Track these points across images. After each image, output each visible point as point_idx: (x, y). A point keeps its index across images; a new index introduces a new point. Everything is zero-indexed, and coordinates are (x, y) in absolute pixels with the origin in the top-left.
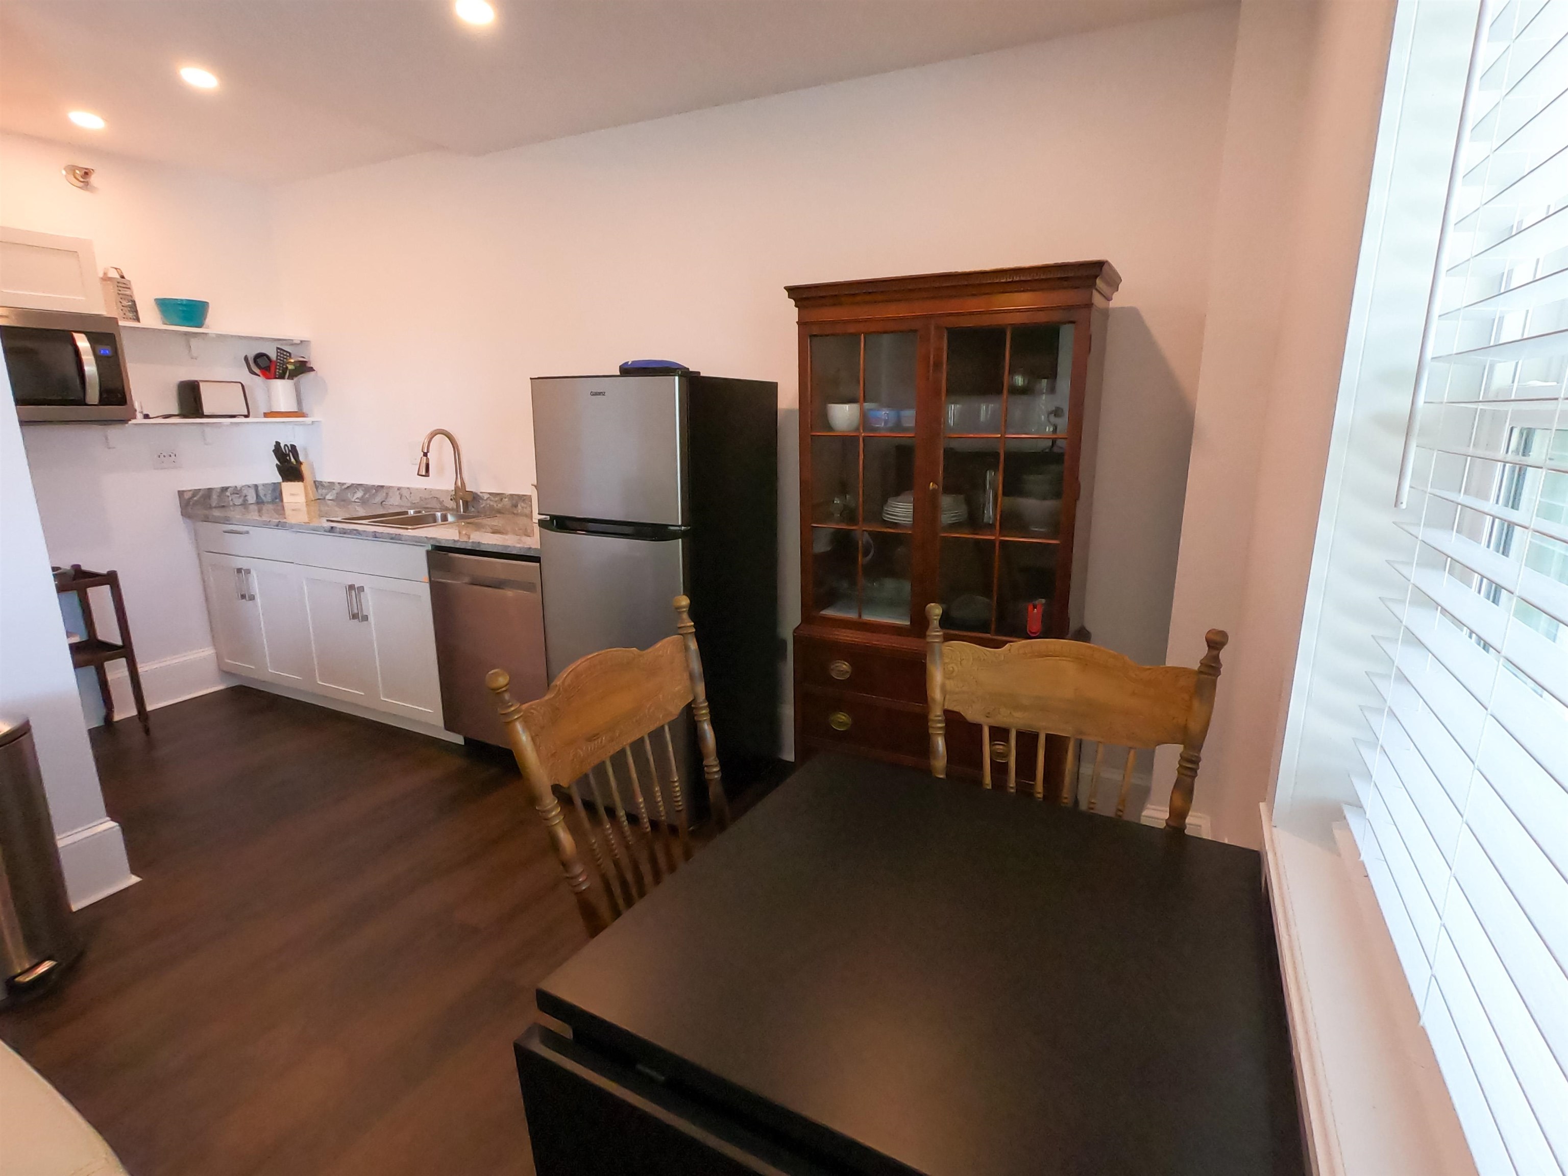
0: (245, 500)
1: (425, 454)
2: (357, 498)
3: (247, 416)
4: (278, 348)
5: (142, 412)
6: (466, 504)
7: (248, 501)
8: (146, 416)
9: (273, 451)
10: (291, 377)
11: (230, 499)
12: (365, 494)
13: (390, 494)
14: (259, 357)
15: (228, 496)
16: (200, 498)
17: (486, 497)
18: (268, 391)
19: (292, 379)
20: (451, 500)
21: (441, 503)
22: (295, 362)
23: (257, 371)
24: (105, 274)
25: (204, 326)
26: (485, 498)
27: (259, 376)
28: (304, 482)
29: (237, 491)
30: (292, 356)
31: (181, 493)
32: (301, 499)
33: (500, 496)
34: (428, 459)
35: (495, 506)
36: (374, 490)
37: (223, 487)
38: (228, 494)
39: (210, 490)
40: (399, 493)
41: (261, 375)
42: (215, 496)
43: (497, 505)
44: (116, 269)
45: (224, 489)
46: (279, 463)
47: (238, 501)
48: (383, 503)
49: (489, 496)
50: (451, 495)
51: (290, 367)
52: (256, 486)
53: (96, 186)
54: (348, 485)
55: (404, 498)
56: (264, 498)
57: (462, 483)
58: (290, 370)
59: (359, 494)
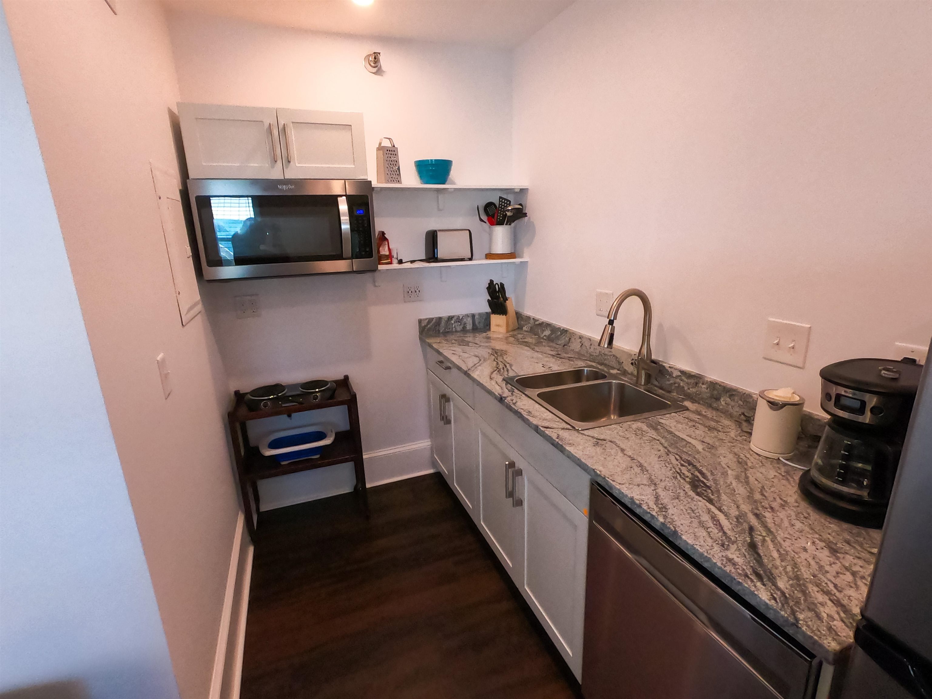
0: (464, 327)
1: (611, 322)
2: (545, 336)
3: (471, 259)
4: (500, 198)
5: (397, 259)
6: (649, 377)
7: (466, 327)
8: (400, 262)
9: (487, 288)
10: (509, 222)
11: (453, 326)
12: (551, 334)
13: (573, 339)
14: (489, 206)
15: (453, 324)
16: (432, 326)
17: (676, 373)
18: (490, 235)
19: (510, 225)
20: (632, 364)
21: (620, 363)
22: (511, 209)
23: (485, 218)
24: (380, 144)
25: (448, 182)
26: (674, 376)
27: (485, 223)
28: (507, 316)
29: (459, 320)
30: (511, 204)
31: (420, 321)
32: (503, 330)
33: (697, 379)
34: (613, 329)
35: (686, 388)
36: (559, 333)
37: (449, 316)
38: (453, 322)
39: (440, 319)
40: (580, 342)
41: (487, 222)
42: (443, 323)
43: (689, 389)
44: (389, 139)
45: (450, 318)
46: (490, 299)
47: (459, 328)
48: (565, 347)
49: (679, 374)
50: (633, 359)
51: (509, 214)
52: (473, 316)
53: (384, 70)
54: (540, 322)
55: (584, 348)
56: (478, 325)
57: (649, 351)
58: (509, 216)
59: (547, 333)
